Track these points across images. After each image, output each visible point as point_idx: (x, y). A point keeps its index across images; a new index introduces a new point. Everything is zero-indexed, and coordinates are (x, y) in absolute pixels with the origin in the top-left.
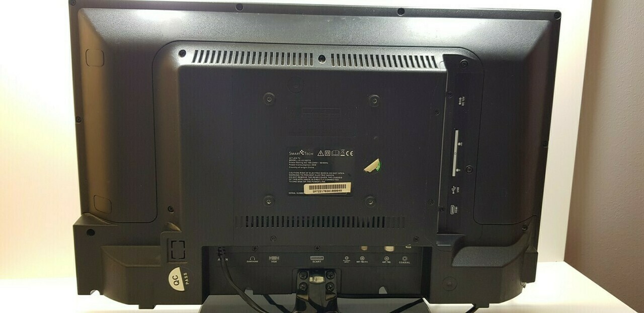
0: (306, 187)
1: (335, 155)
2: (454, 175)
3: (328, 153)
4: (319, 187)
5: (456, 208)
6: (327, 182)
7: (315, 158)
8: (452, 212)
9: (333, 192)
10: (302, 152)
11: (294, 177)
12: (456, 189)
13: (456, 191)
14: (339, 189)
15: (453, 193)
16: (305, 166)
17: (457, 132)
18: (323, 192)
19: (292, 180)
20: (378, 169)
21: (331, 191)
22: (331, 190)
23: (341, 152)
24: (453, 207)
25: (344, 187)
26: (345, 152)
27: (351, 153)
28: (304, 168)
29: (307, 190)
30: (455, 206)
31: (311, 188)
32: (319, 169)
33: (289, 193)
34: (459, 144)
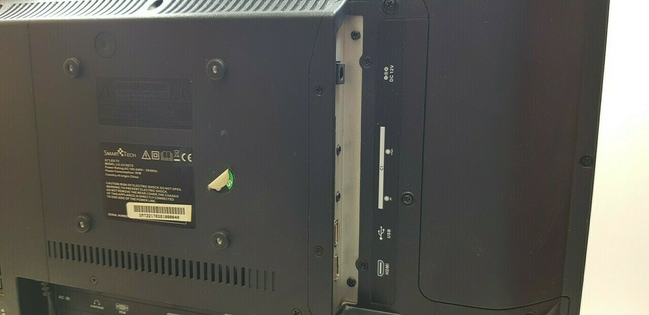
0: (130, 206)
1: (167, 159)
2: (381, 206)
3: (156, 155)
4: (148, 209)
5: (387, 266)
6: (158, 202)
7: (138, 163)
8: (380, 273)
9: (167, 219)
10: (120, 151)
11: (114, 190)
12: (386, 232)
13: (385, 235)
14: (175, 215)
15: (381, 238)
16: (125, 174)
17: (383, 129)
18: (153, 217)
19: (111, 195)
20: (229, 186)
21: (163, 217)
22: (165, 214)
23: (174, 155)
24: (380, 263)
25: (182, 211)
26: (180, 154)
27: (189, 158)
28: (126, 177)
29: (132, 212)
30: (385, 262)
31: (136, 209)
32: (146, 180)
33: (109, 214)
34: (388, 152)
